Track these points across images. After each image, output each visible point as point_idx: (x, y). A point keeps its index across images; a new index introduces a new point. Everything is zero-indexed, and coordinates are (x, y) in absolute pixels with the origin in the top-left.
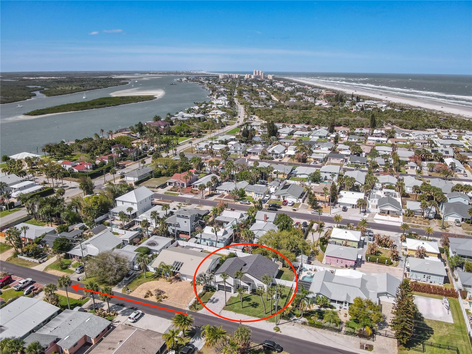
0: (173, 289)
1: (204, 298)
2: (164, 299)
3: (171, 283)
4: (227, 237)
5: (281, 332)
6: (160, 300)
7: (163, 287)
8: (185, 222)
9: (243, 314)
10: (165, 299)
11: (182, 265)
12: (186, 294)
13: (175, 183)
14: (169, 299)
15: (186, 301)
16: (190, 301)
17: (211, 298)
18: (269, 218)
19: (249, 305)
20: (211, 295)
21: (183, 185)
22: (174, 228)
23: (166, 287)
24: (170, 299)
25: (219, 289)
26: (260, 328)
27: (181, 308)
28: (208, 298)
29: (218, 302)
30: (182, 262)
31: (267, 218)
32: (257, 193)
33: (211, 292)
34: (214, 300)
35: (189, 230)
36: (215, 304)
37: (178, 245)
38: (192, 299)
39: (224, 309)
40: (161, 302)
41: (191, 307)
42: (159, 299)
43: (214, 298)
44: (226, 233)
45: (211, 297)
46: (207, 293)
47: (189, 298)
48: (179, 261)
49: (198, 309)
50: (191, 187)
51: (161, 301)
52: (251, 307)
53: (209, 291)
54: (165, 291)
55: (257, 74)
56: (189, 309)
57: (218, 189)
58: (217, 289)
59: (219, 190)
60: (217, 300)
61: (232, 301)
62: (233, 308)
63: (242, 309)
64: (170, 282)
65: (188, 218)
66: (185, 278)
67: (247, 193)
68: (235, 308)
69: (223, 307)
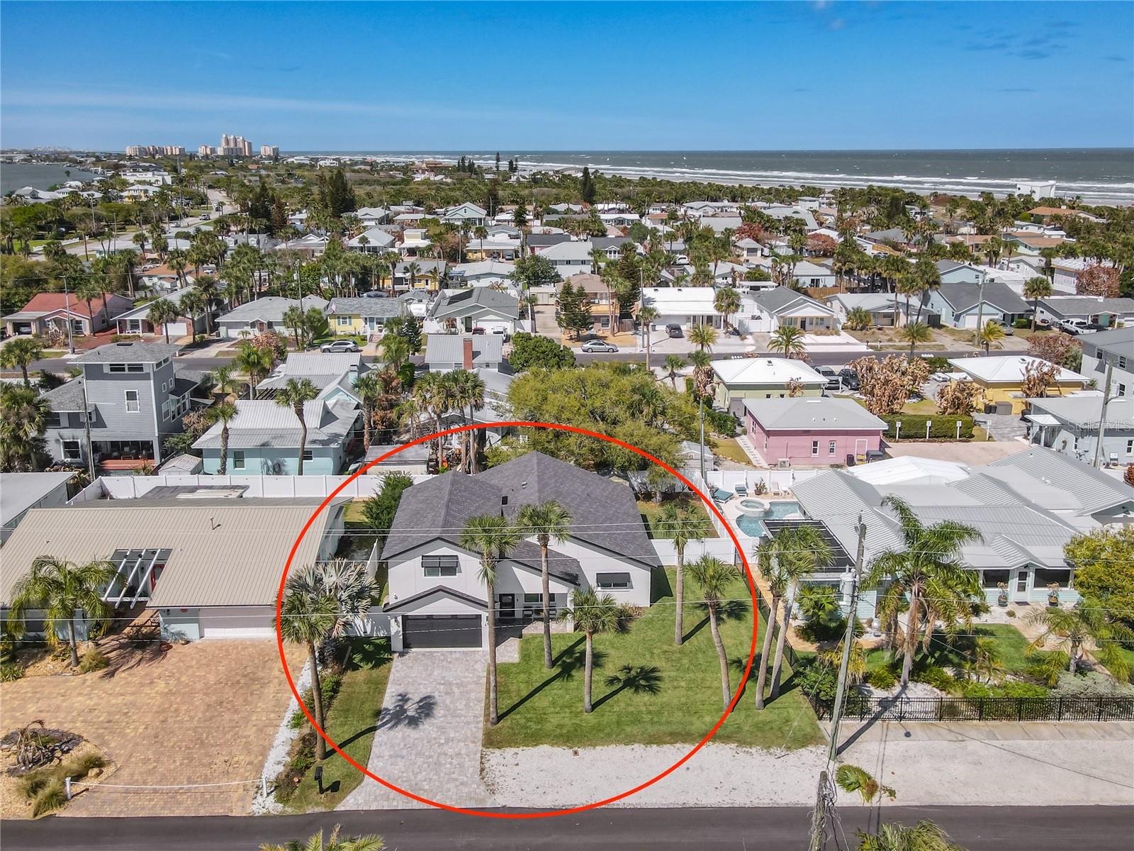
0: (133, 704)
1: (346, 712)
2: (82, 785)
3: (112, 674)
4: (341, 428)
5: (892, 793)
6: (54, 795)
7: (58, 708)
8: (131, 396)
9: (618, 742)
10: (89, 782)
11: (159, 568)
12: (227, 717)
13: (42, 322)
14: (115, 775)
15: (242, 758)
16: (264, 753)
17: (388, 702)
18: (478, 353)
19: (614, 688)
20: (379, 687)
21: (77, 326)
22: (69, 434)
23: (79, 702)
24: (125, 773)
25: (407, 645)
26: (765, 802)
27: (219, 811)
28: (368, 708)
29: (439, 712)
30: (159, 546)
31: (476, 354)
32: (372, 320)
33: (366, 667)
34: (411, 710)
35: (150, 432)
36: (427, 726)
37: (104, 495)
38: (272, 737)
39: (491, 741)
40: (62, 813)
41: (283, 787)
42: (42, 794)
43: (404, 698)
44: (328, 417)
45: (381, 692)
46: (348, 677)
47: (251, 732)
48: (144, 546)
49: (335, 787)
50: (113, 331)
51: (59, 799)
52: (628, 693)
53: (356, 667)
54: (77, 728)
55: (232, 145)
56: (280, 799)
57: (224, 324)
58: (397, 644)
59: (230, 325)
60: (427, 707)
61: (514, 688)
62: (541, 721)
63: (591, 718)
64: (100, 673)
65: (147, 377)
66: (190, 630)
67: (333, 324)
68: (554, 720)
69: (480, 735)
